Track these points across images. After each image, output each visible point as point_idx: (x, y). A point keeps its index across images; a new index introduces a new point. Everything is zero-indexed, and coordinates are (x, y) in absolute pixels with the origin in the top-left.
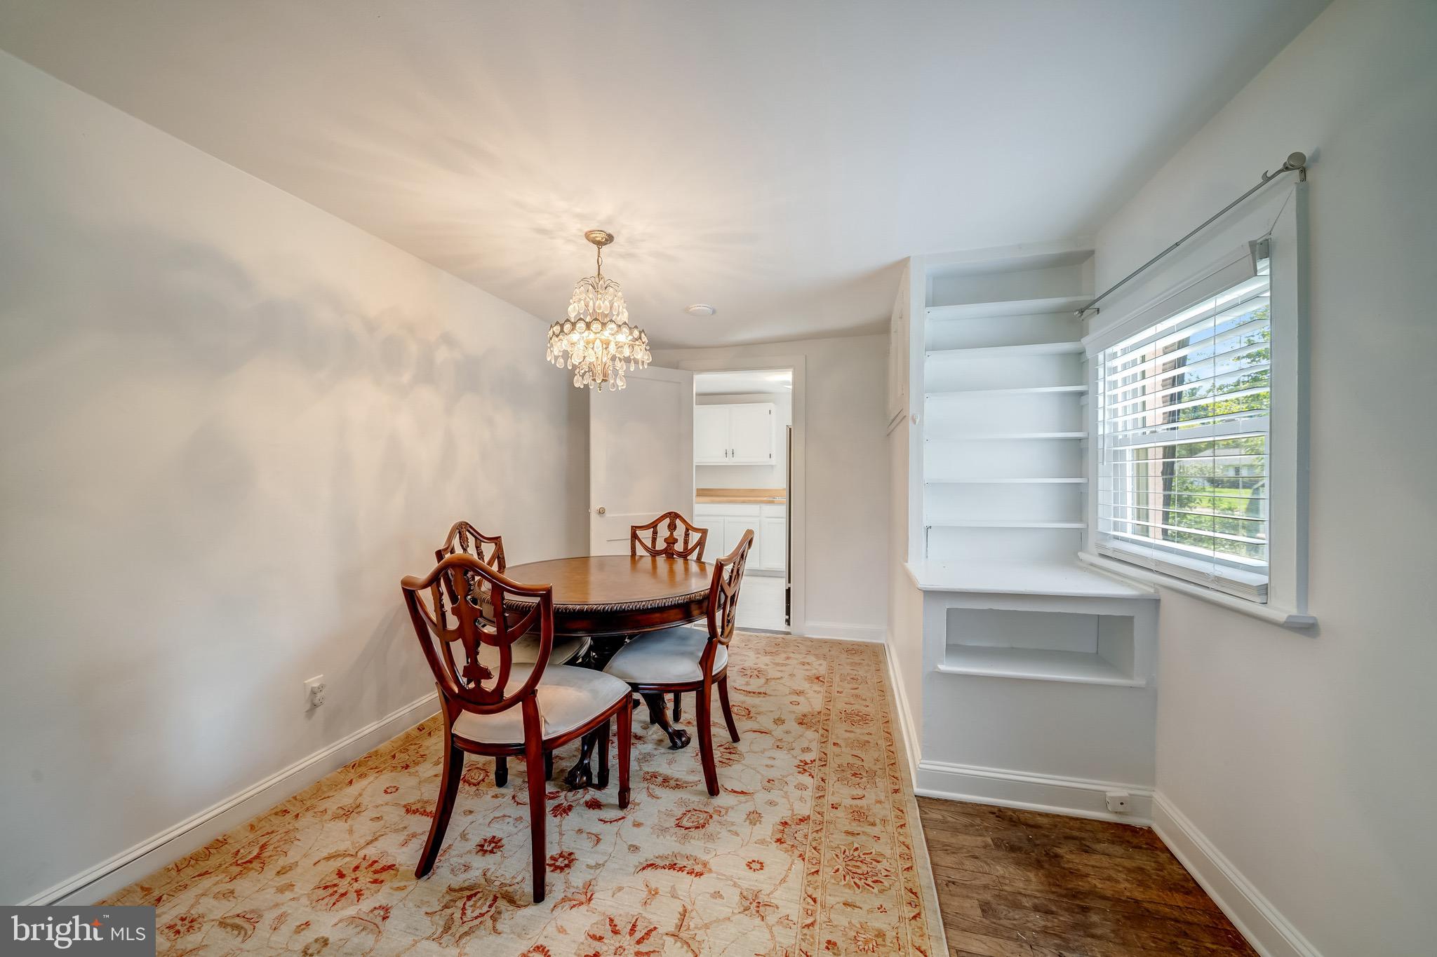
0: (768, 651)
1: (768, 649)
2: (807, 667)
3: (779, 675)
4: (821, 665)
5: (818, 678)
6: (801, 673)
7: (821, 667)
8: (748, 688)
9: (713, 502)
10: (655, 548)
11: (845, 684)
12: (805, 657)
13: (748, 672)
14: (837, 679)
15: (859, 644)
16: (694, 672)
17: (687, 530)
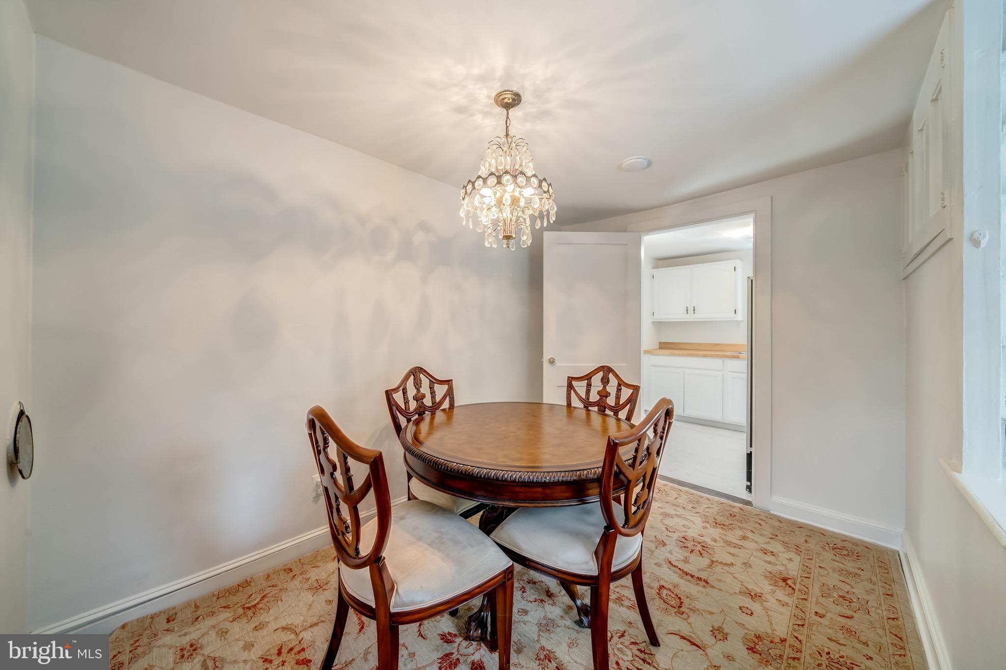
0: (718, 521)
1: (720, 519)
2: (770, 558)
3: (729, 559)
4: (791, 560)
5: (785, 580)
6: (760, 564)
7: (792, 566)
8: (687, 568)
9: (672, 355)
10: (588, 400)
11: (828, 603)
12: (769, 543)
13: (690, 545)
14: (815, 590)
15: (855, 543)
16: (587, 563)
17: (619, 385)
